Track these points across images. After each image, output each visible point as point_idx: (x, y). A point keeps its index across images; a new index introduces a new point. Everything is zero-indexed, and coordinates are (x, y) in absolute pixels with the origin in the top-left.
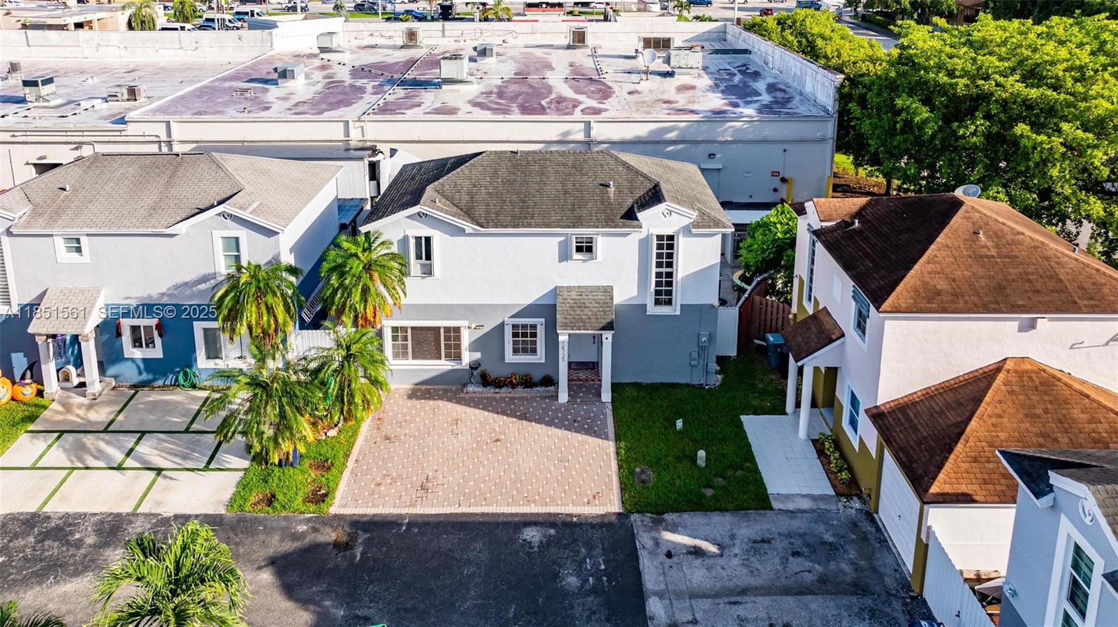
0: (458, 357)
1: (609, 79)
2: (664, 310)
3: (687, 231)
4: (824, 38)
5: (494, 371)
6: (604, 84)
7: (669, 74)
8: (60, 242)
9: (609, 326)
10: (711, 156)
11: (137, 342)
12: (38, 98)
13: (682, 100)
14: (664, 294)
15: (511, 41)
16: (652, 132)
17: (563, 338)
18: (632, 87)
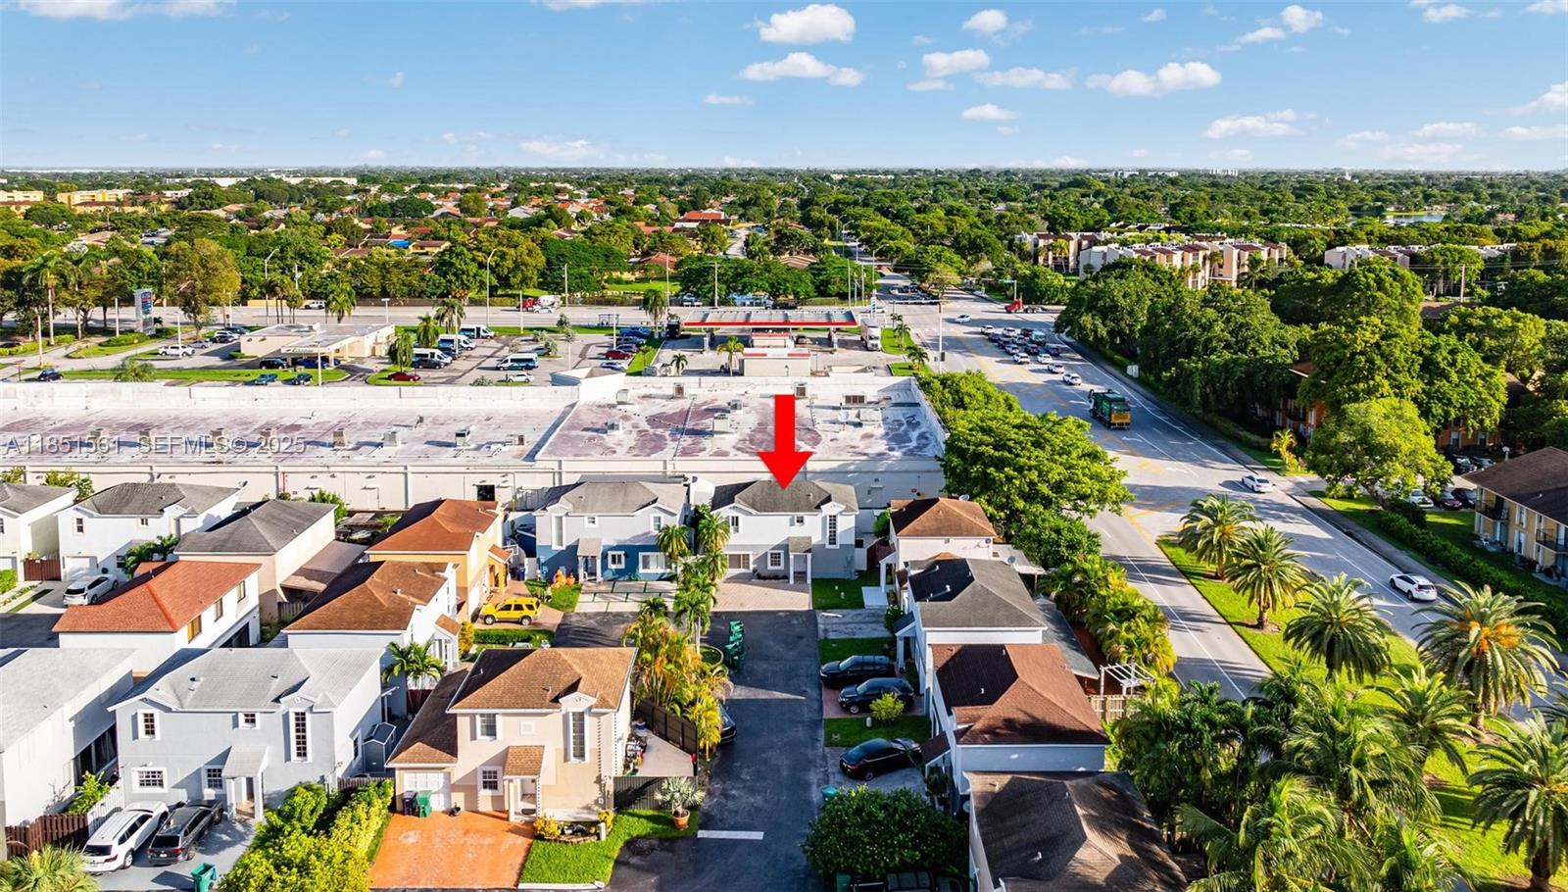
0: (748, 567)
1: (819, 428)
2: (833, 547)
3: (841, 513)
4: (970, 395)
5: (763, 574)
6: (816, 433)
7: (860, 425)
8: (586, 519)
9: (809, 551)
10: (876, 480)
11: (614, 562)
12: (465, 444)
13: (862, 446)
14: (833, 541)
15: (750, 391)
16: (840, 466)
17: (791, 557)
18: (834, 435)
